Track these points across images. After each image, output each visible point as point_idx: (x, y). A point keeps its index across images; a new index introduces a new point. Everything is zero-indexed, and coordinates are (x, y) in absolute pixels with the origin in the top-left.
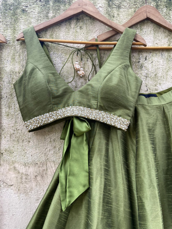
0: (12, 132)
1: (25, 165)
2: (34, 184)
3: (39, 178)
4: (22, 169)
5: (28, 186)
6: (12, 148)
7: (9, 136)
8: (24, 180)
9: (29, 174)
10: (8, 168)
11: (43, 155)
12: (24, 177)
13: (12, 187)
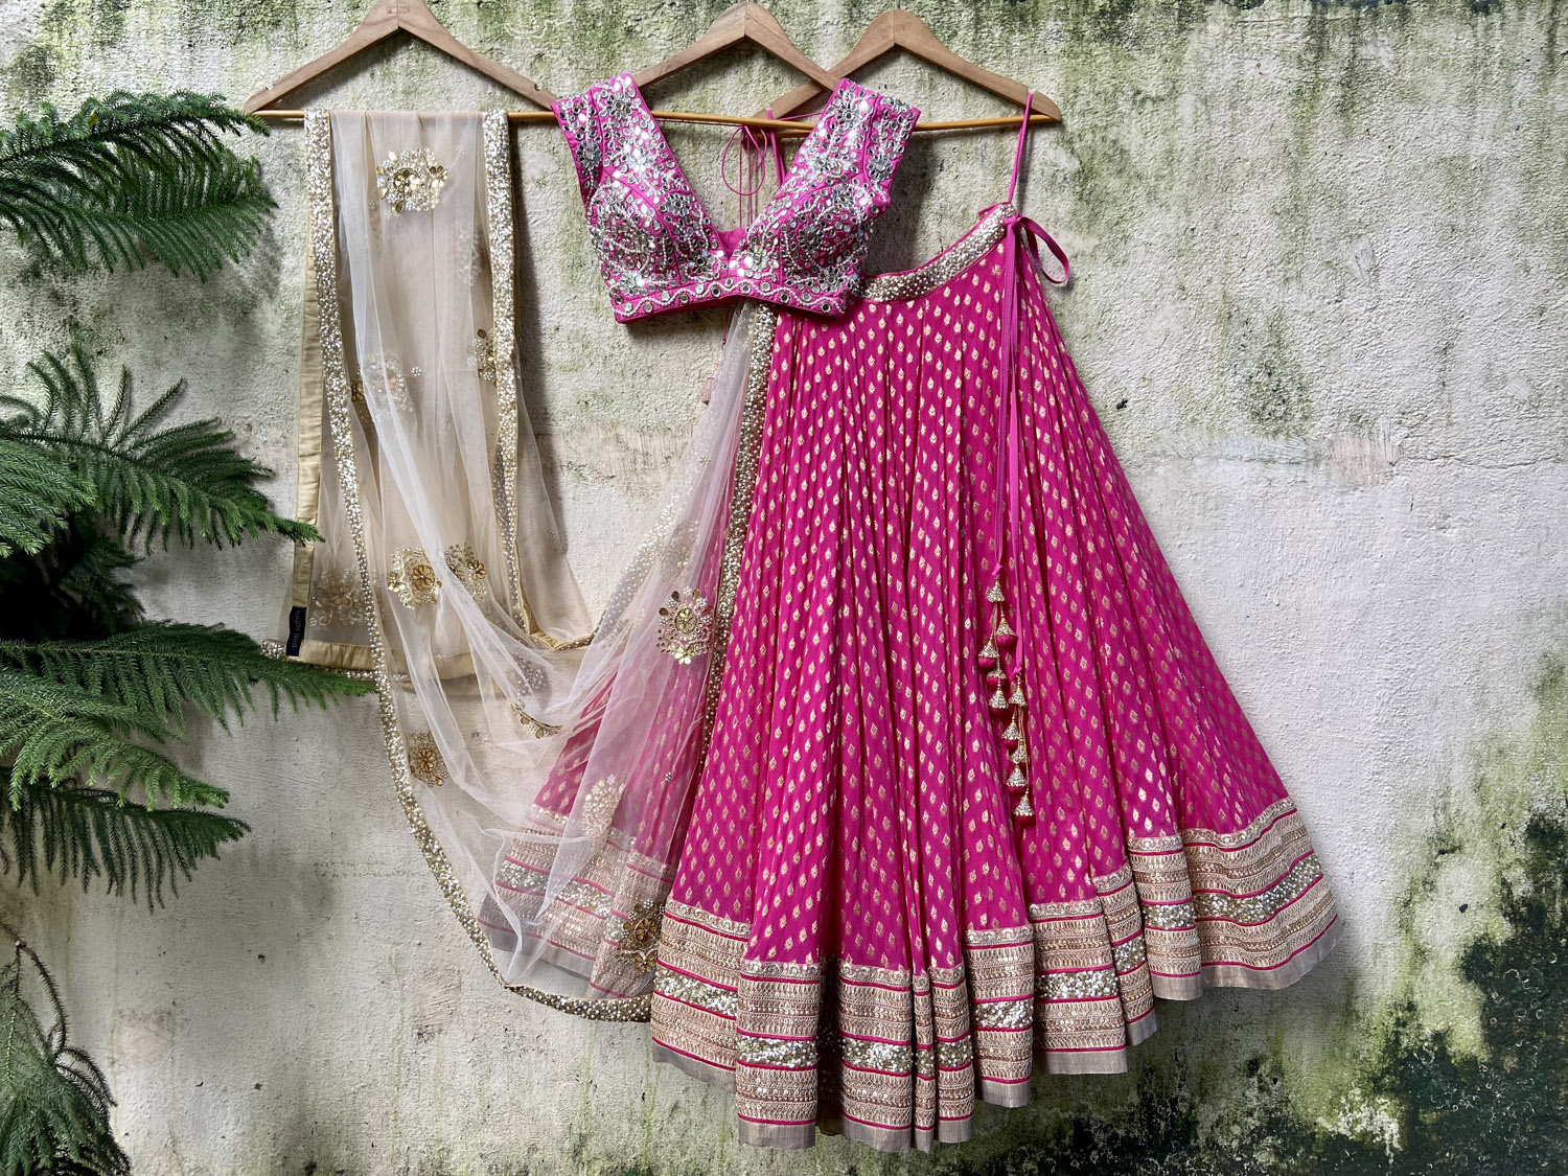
0: (608, 351)
1: (641, 431)
2: (662, 475)
3: (674, 463)
4: (636, 442)
5: (648, 480)
6: (608, 391)
7: (600, 360)
8: (640, 466)
9: (651, 452)
10: (601, 436)
11: (682, 410)
12: (640, 459)
13: (611, 482)
